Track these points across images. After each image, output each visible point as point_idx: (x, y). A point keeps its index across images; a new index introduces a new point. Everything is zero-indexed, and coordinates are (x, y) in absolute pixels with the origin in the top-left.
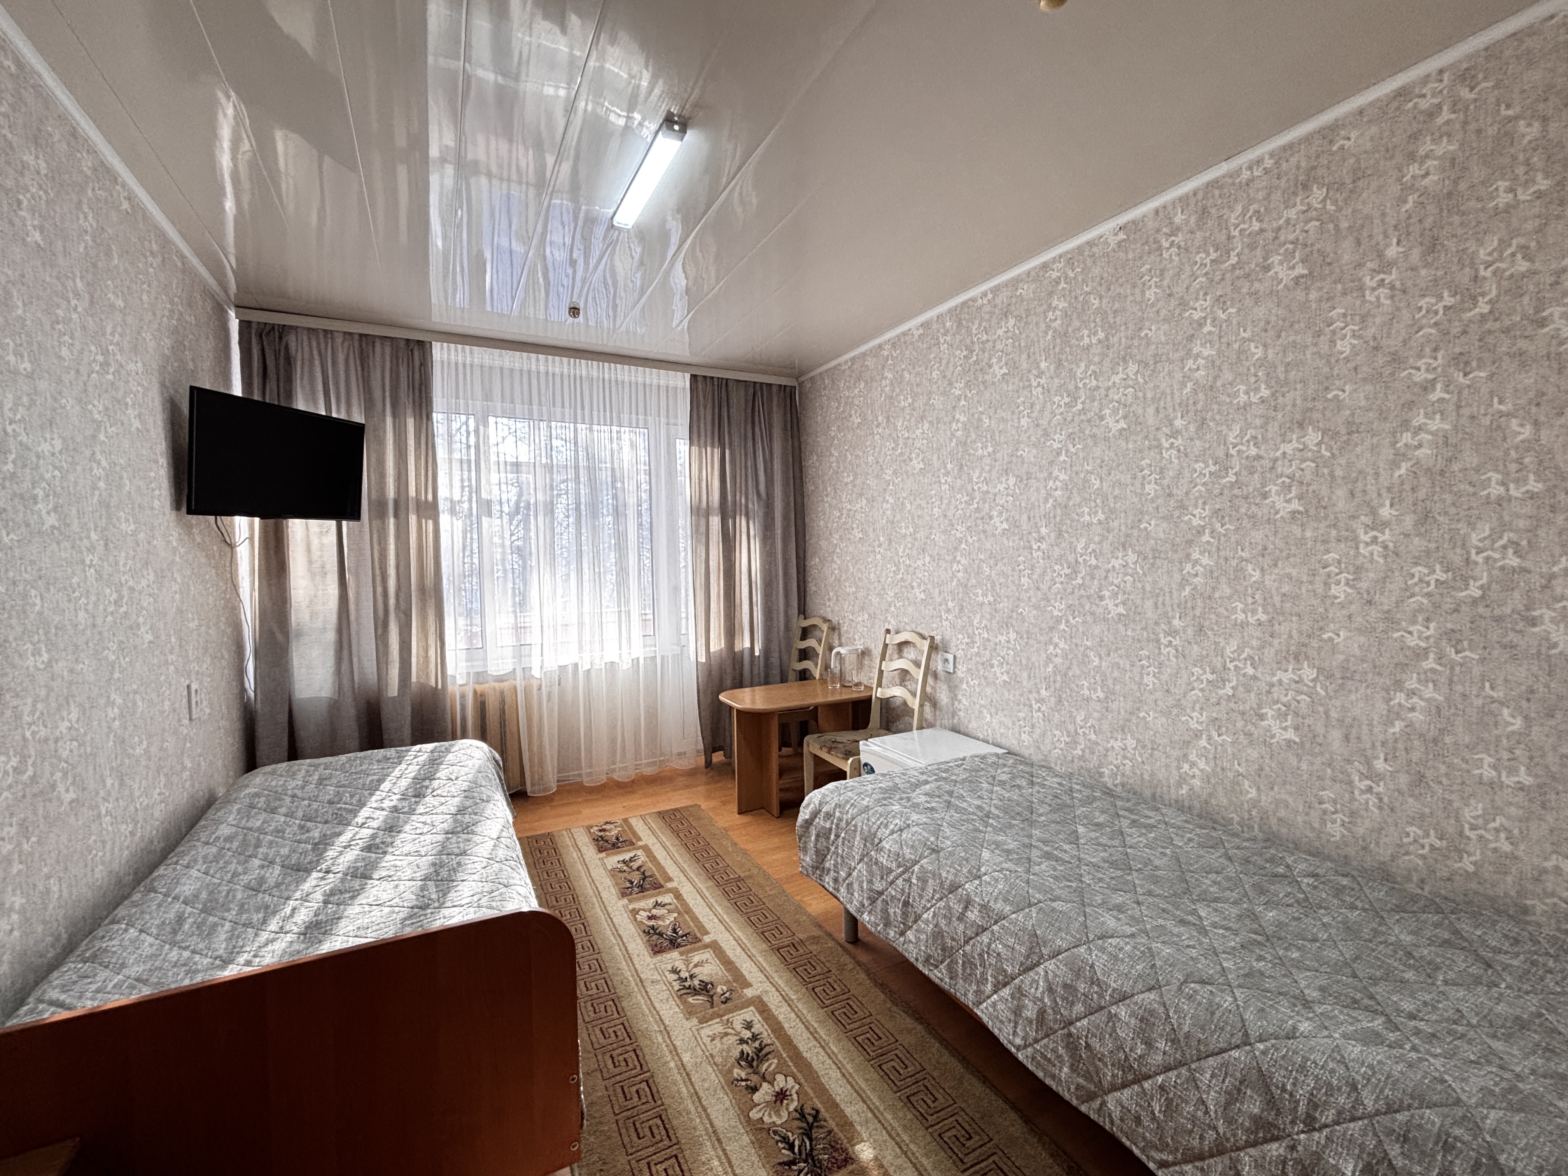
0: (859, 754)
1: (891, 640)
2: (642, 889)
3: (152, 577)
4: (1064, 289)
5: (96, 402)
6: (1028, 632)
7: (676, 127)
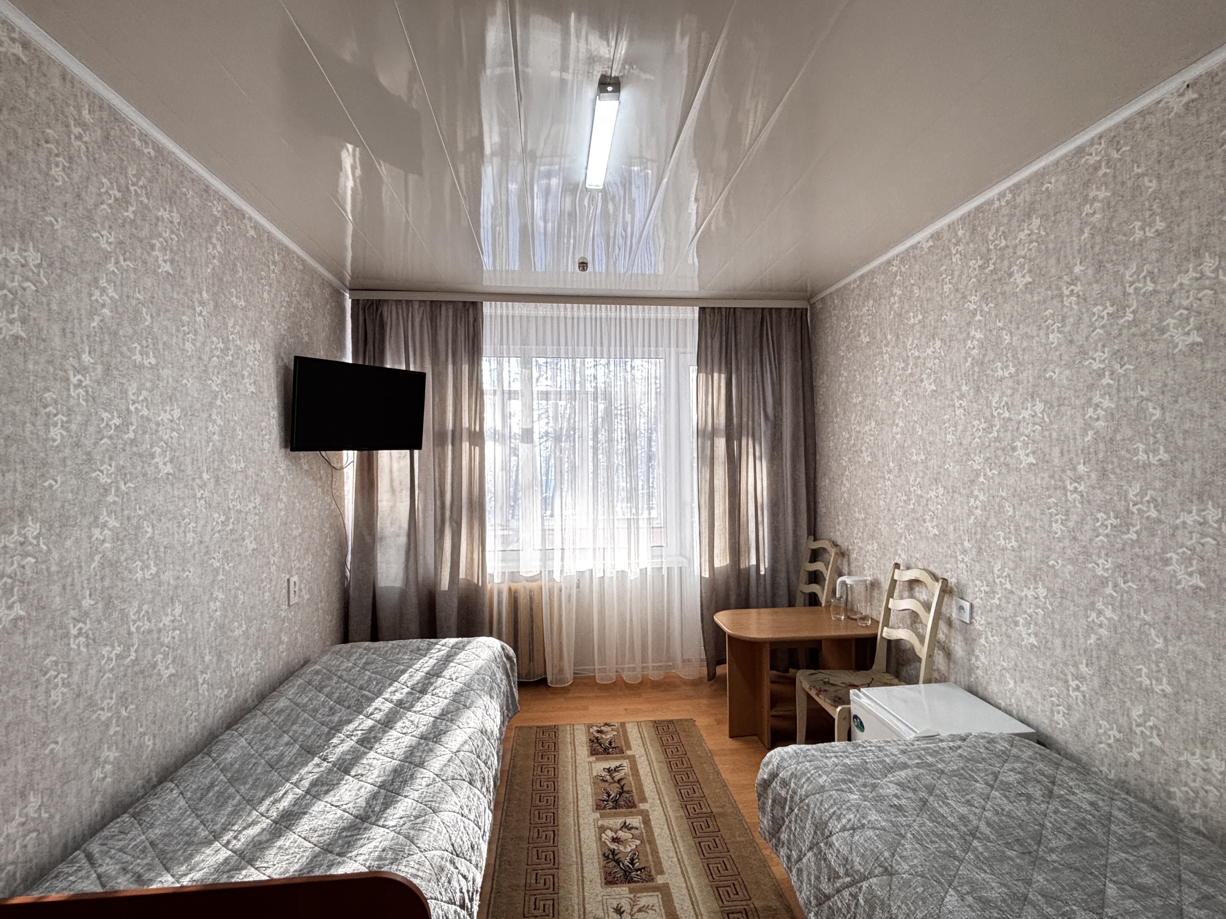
0: (849, 703)
1: (900, 575)
2: (616, 804)
3: (258, 500)
4: (1105, 174)
5: (215, 378)
6: (1062, 591)
7: (610, 89)
